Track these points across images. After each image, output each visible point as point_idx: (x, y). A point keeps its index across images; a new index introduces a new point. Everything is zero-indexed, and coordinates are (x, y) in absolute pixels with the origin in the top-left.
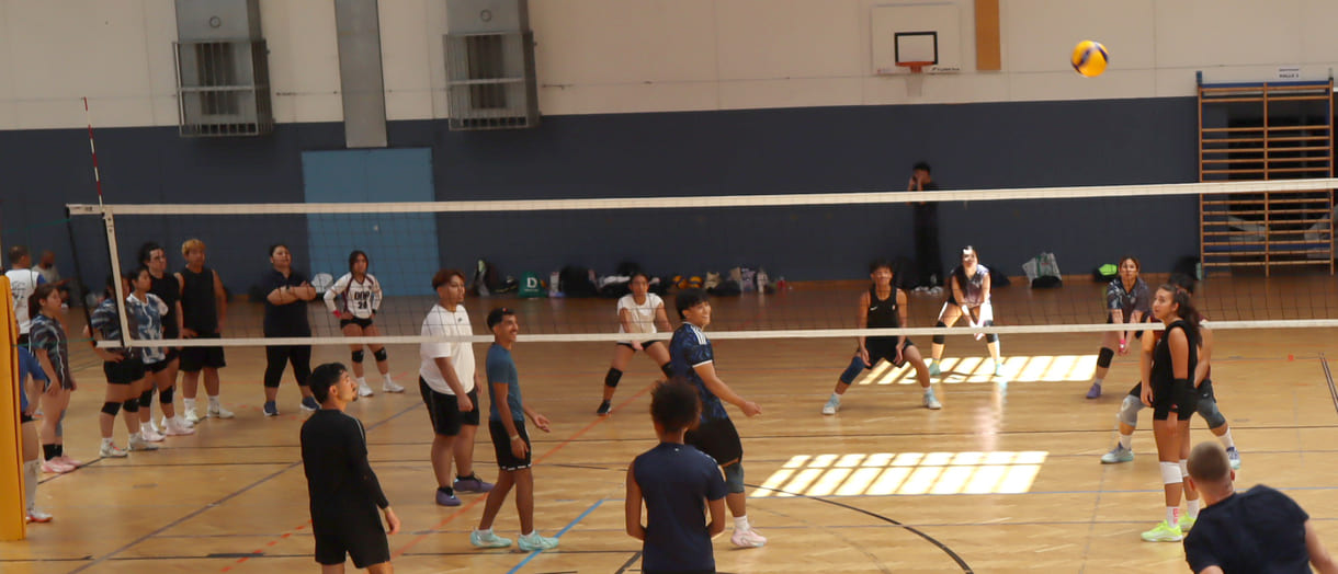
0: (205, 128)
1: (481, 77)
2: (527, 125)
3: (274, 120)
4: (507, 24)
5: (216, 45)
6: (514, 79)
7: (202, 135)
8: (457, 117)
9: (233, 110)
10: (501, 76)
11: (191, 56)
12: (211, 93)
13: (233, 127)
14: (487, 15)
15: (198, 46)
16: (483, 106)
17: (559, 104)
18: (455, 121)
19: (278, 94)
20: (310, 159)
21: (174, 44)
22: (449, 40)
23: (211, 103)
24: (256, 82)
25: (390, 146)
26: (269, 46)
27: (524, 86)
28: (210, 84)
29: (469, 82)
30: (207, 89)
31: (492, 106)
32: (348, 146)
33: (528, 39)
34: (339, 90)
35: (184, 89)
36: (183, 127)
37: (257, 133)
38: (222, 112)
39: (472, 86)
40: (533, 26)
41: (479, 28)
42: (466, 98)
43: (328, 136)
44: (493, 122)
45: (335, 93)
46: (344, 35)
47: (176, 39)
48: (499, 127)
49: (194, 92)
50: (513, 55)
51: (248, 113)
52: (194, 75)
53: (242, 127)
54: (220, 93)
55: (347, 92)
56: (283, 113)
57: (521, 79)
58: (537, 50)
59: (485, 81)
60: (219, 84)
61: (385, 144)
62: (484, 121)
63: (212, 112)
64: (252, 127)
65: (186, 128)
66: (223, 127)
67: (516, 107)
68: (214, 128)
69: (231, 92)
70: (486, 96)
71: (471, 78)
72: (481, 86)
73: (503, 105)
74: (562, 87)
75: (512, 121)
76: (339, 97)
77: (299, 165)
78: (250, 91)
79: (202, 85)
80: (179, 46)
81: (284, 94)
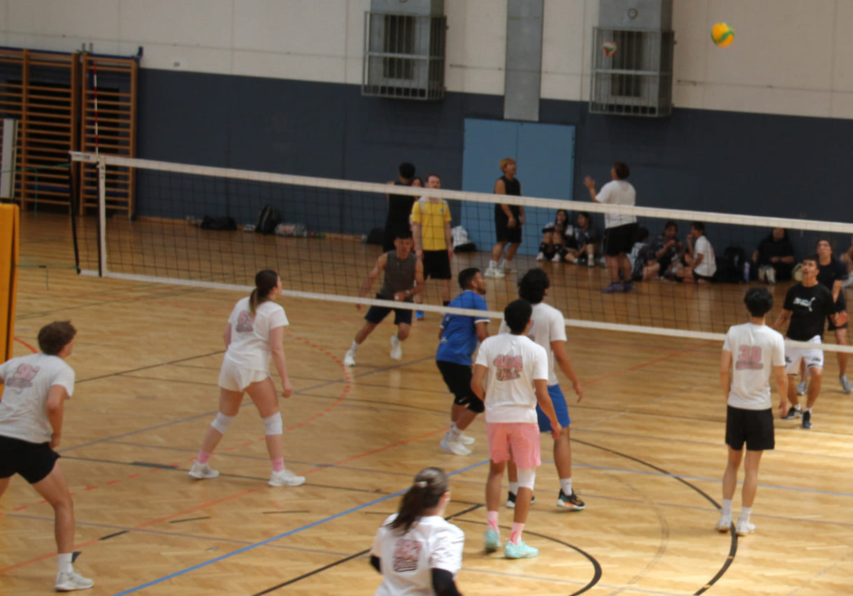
0: (383, 89)
1: (622, 67)
2: (656, 115)
3: (445, 88)
4: (651, 23)
5: (401, 18)
6: (650, 72)
7: (379, 95)
8: (598, 101)
9: (408, 76)
10: (638, 67)
11: (380, 25)
12: (392, 60)
13: (407, 91)
14: (634, 13)
15: (387, 17)
16: (621, 94)
17: (689, 98)
18: (595, 105)
19: (451, 66)
20: (471, 125)
21: (366, 13)
22: (599, 32)
23: (393, 68)
24: (431, 54)
25: (541, 121)
26: (449, 23)
27: (658, 80)
28: (392, 51)
29: (611, 71)
30: (389, 55)
31: (628, 94)
32: (506, 116)
33: (668, 38)
34: (503, 66)
35: (371, 53)
36: (365, 87)
37: (426, 98)
38: (399, 77)
39: (613, 75)
40: (676, 27)
41: (624, 23)
42: (606, 86)
43: (489, 107)
44: (628, 108)
45: (500, 69)
46: (513, 19)
47: (368, 8)
48: (632, 114)
49: (378, 57)
50: (652, 50)
51: (421, 80)
52: (379, 41)
53: (414, 92)
54: (400, 60)
55: (509, 70)
56: (454, 83)
57: (657, 73)
58: (676, 48)
59: (624, 72)
60: (400, 51)
61: (536, 118)
62: (619, 108)
63: (391, 75)
64: (422, 92)
65: (367, 88)
66: (399, 90)
67: (650, 97)
68: (391, 90)
69: (408, 61)
70: (627, 86)
71: (614, 67)
72: (621, 76)
73: (637, 94)
74: (694, 83)
75: (644, 109)
76: (502, 74)
77: (461, 129)
78: (425, 61)
79: (385, 51)
80: (371, 15)
81: (457, 66)
